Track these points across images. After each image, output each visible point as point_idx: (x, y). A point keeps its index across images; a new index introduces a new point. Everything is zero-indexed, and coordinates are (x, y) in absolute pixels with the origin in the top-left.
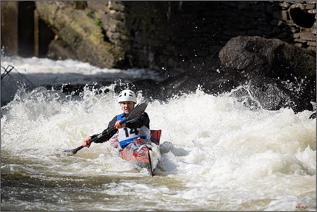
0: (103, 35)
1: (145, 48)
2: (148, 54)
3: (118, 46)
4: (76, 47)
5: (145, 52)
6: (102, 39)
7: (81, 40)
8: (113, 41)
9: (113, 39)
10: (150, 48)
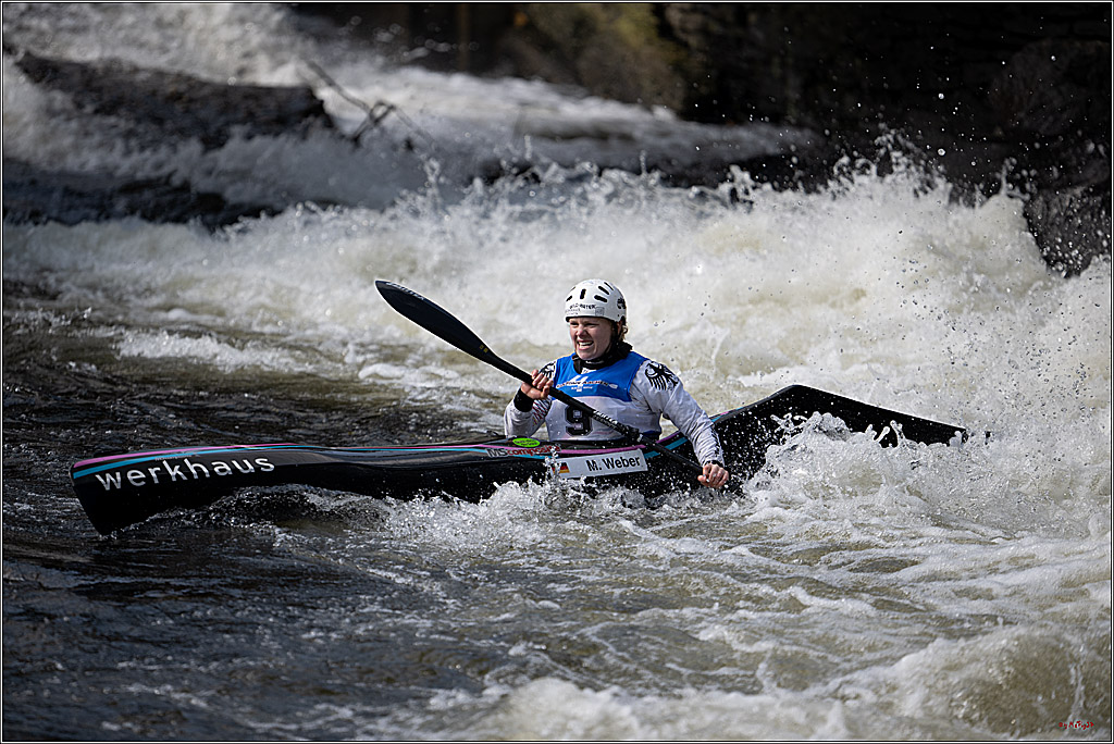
0: (653, 20)
1: (776, 60)
2: (783, 79)
3: (700, 50)
4: (578, 52)
5: (776, 71)
6: (653, 32)
7: (592, 31)
8: (683, 36)
9: (684, 30)
10: (790, 61)
